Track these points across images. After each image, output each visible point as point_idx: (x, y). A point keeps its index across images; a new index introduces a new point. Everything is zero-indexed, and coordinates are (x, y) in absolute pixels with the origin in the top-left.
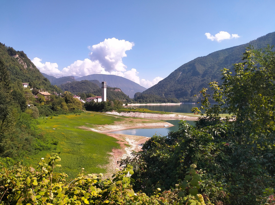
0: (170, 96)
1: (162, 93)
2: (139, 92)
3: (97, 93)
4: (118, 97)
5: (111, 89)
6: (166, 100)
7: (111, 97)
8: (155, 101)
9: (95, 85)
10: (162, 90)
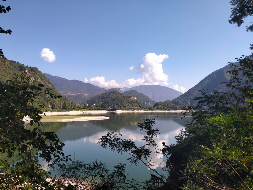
0: (195, 103)
1: (188, 101)
2: (168, 101)
3: (112, 101)
4: (132, 104)
5: (126, 97)
6: (178, 108)
7: (124, 104)
8: (168, 108)
9: (122, 94)
10: (188, 98)
